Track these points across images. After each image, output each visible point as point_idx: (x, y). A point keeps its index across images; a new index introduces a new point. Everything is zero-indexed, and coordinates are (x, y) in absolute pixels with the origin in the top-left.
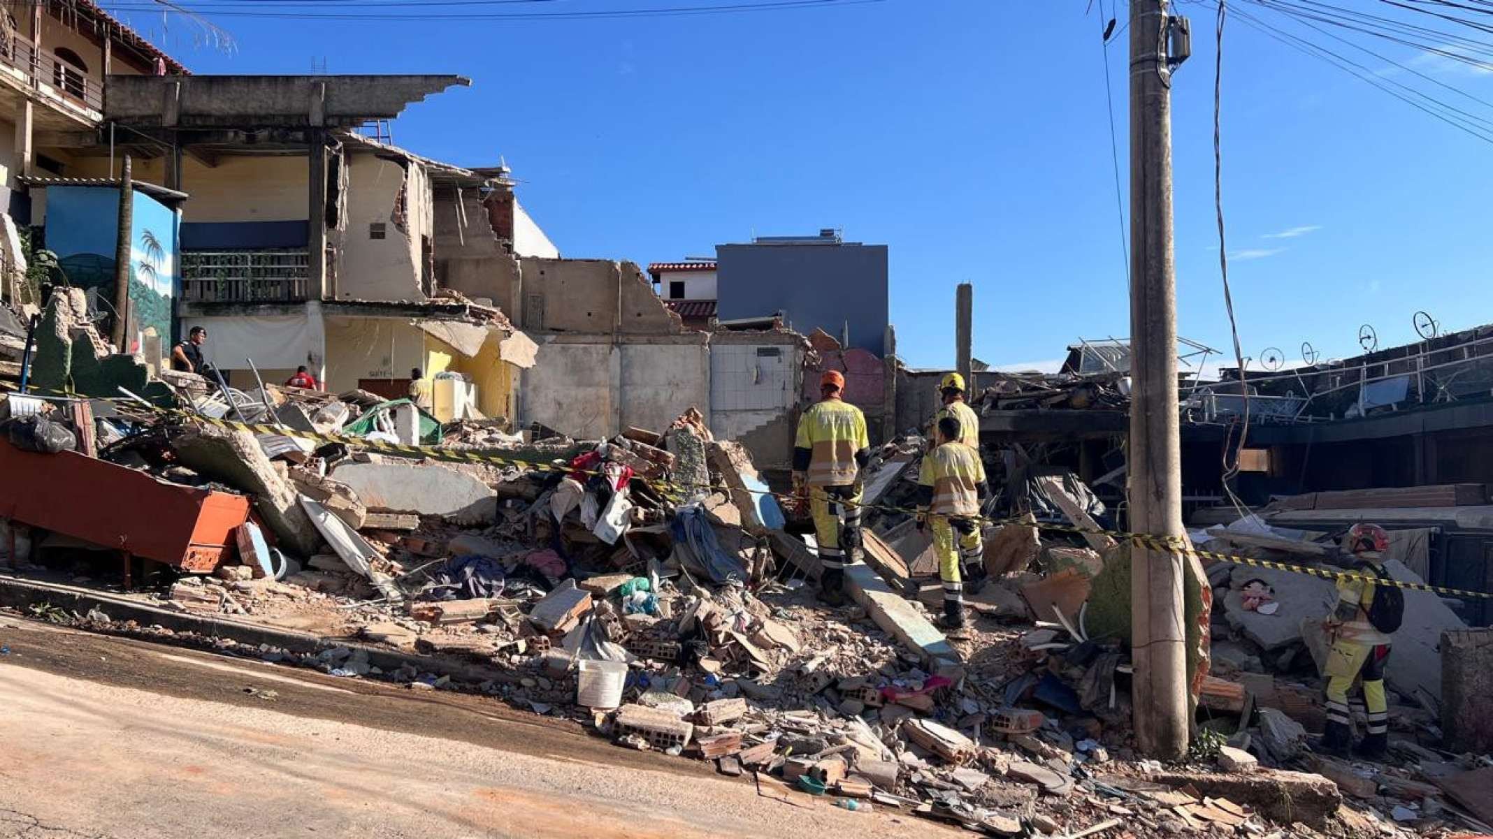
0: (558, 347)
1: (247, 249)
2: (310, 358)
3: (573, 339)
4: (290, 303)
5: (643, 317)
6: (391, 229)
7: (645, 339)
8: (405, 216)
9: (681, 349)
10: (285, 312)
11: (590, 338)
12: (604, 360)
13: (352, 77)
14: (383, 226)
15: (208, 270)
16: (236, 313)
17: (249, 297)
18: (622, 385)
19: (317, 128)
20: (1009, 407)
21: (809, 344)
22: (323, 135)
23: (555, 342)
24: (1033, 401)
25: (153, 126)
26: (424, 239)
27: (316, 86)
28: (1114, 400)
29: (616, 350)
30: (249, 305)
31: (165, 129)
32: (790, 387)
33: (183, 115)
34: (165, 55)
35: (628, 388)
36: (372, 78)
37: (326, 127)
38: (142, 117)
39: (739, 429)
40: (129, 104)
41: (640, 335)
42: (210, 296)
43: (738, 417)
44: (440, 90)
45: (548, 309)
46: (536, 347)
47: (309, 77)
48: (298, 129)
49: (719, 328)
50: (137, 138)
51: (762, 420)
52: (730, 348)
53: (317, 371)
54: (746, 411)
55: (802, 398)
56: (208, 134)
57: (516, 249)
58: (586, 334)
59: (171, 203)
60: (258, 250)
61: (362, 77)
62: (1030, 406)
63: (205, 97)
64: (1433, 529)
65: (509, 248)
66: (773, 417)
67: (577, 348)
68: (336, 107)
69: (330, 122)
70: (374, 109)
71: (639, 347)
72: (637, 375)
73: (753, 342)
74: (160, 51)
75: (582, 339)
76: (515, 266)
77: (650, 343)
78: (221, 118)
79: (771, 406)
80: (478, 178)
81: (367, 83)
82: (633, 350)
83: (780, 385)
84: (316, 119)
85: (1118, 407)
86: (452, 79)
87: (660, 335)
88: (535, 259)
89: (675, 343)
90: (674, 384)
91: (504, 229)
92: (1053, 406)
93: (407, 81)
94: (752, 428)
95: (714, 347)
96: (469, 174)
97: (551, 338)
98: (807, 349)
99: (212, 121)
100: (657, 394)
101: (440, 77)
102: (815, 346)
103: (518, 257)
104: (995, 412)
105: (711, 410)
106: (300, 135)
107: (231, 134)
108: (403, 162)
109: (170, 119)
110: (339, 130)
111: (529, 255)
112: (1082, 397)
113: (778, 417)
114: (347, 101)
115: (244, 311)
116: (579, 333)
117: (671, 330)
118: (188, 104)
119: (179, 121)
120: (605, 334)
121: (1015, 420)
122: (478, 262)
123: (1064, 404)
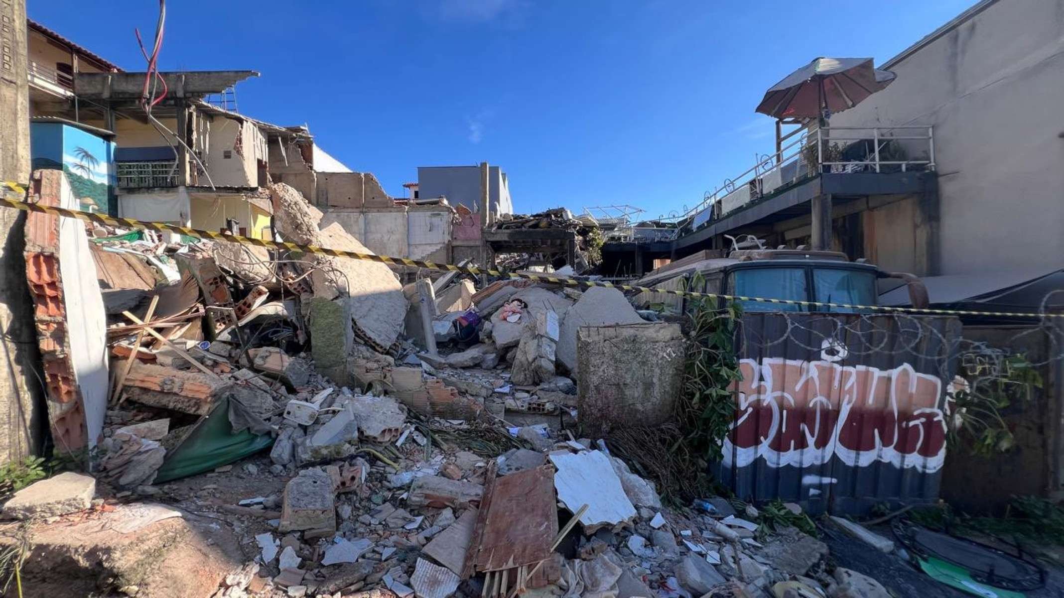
0: (334, 215)
1: (148, 161)
2: (181, 215)
3: (343, 210)
4: (171, 187)
5: (375, 199)
6: (234, 153)
7: (375, 210)
8: (241, 147)
9: (394, 214)
10: (168, 192)
11: (350, 210)
12: (357, 221)
13: (198, 72)
14: (230, 152)
15: (131, 172)
16: (143, 193)
17: (151, 186)
18: (366, 233)
19: (181, 99)
20: (507, 228)
21: (455, 211)
22: (184, 102)
23: (333, 212)
24: (520, 225)
25: (97, 99)
26: (260, 162)
27: (180, 77)
28: (561, 223)
29: (362, 215)
30: (149, 189)
31: (104, 100)
32: (446, 233)
33: (114, 93)
34: (118, 67)
35: (369, 234)
36: (209, 73)
37: (185, 98)
38: (93, 94)
39: (422, 253)
40: (86, 88)
41: (374, 208)
42: (132, 185)
43: (421, 248)
44: (244, 78)
45: (330, 197)
46: (322, 214)
47: (176, 73)
48: (172, 99)
49: (412, 204)
50: (89, 105)
51: (433, 249)
52: (417, 214)
53: (185, 221)
54: (426, 244)
55: (452, 237)
56: (125, 102)
57: (315, 168)
58: (348, 208)
59: (107, 138)
60: (154, 161)
61: (204, 72)
62: (517, 227)
63: (124, 84)
64: (684, 275)
65: (311, 168)
66: (438, 248)
67: (344, 215)
68: (191, 88)
69: (188, 95)
70: (210, 88)
71: (373, 214)
72: (373, 228)
73: (428, 210)
74: (114, 65)
75: (346, 210)
76: (313, 176)
77: (378, 211)
78: (133, 94)
79: (438, 242)
80: (289, 132)
81: (206, 75)
82: (370, 216)
83: (441, 232)
84: (180, 94)
85: (564, 227)
86: (248, 73)
87: (384, 208)
88: (323, 173)
89: (391, 212)
90: (391, 232)
91: (308, 158)
92: (530, 227)
93: (226, 74)
94: (429, 253)
95: (410, 213)
96: (284, 130)
97: (331, 210)
98: (454, 214)
99: (127, 96)
100: (383, 236)
101: (243, 71)
102: (458, 212)
103: (315, 172)
104: (500, 231)
105: (409, 245)
106: (172, 102)
107: (137, 102)
108: (241, 121)
109: (106, 95)
110: (192, 99)
111: (320, 171)
112: (544, 223)
113: (441, 248)
114: (196, 84)
115: (148, 192)
116: (344, 207)
117: (389, 205)
118: (116, 87)
119: (111, 97)
120: (357, 208)
121: (510, 235)
122: (296, 175)
123: (536, 226)
